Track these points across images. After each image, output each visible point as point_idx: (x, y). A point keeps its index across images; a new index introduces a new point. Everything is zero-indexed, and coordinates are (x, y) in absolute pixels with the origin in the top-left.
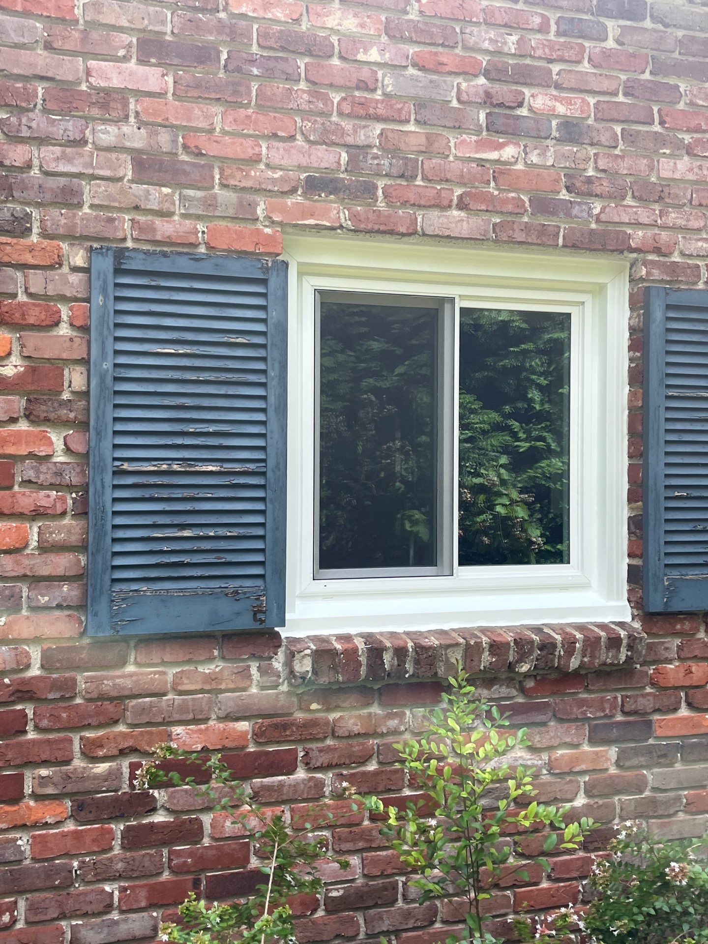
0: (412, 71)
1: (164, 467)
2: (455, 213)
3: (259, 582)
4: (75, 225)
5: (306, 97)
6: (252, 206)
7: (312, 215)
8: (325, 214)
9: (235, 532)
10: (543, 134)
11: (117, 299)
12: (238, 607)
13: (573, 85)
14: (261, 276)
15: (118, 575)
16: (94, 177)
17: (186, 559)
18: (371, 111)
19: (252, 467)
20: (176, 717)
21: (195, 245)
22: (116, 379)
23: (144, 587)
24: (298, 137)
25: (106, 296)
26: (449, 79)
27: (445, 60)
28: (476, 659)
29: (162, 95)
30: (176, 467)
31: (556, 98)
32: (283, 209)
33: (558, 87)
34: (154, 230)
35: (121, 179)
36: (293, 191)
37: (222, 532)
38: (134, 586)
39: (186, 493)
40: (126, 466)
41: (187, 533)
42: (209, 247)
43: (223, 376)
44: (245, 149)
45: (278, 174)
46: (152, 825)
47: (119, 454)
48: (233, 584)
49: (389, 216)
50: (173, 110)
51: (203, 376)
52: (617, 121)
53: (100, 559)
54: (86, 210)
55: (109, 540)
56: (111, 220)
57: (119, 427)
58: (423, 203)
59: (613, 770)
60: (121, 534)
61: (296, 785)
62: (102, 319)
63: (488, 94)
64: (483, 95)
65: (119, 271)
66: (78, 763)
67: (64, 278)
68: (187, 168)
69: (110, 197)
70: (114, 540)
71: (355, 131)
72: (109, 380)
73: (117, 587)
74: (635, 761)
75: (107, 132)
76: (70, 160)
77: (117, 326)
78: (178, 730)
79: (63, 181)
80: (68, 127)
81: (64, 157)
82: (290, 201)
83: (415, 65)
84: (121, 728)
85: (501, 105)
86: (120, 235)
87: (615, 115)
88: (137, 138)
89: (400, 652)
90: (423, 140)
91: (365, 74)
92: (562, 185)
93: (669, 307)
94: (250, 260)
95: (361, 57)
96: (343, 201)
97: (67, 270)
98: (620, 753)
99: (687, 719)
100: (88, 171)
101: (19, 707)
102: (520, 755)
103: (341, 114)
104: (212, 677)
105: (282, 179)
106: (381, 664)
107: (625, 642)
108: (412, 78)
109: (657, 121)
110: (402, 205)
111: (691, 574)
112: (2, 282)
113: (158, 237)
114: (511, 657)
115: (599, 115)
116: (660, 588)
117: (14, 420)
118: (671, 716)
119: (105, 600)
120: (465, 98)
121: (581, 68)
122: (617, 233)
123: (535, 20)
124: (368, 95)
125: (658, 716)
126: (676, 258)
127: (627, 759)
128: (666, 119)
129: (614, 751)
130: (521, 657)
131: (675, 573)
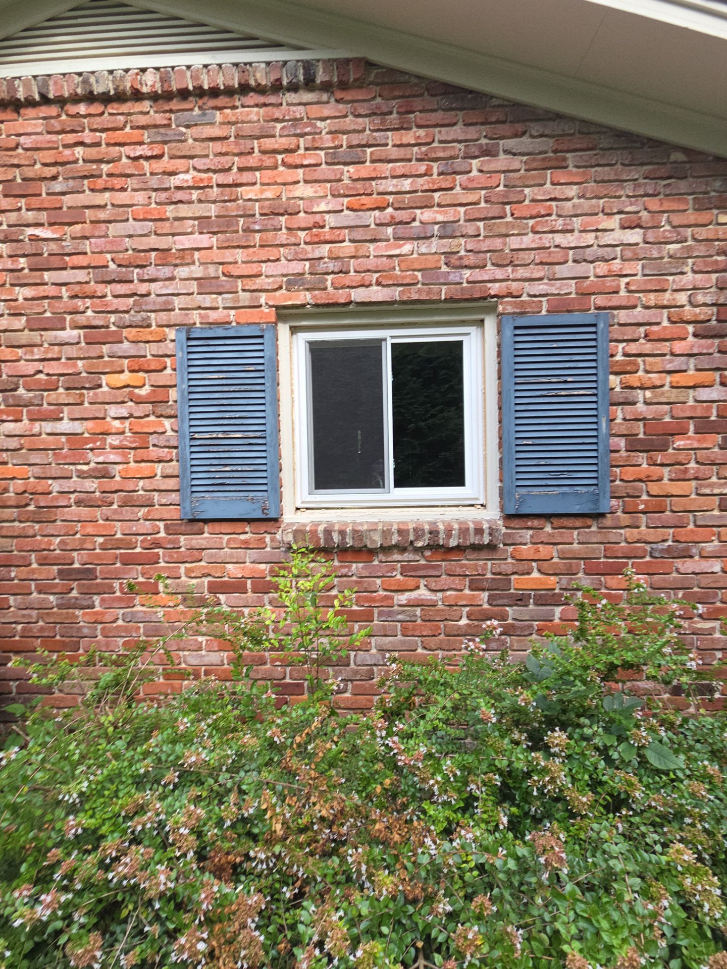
0: (346, 212)
1: (214, 436)
2: (375, 288)
3: (265, 494)
4: (170, 320)
5: (285, 236)
6: (258, 298)
7: (290, 299)
8: (297, 298)
9: (252, 468)
10: (429, 235)
11: (189, 353)
12: (254, 506)
13: (448, 202)
14: (260, 334)
15: (194, 489)
16: (178, 295)
17: (228, 482)
18: (322, 238)
19: (259, 434)
20: (229, 560)
21: (230, 323)
22: (190, 393)
23: (207, 495)
24: (282, 258)
25: (183, 352)
26: (368, 213)
27: (365, 202)
28: (388, 538)
29: (211, 248)
30: (220, 435)
31: (437, 212)
32: (274, 298)
33: (439, 205)
34: (208, 317)
35: (192, 294)
36: (280, 288)
37: (245, 468)
38: (203, 494)
39: (226, 448)
40: (196, 436)
41: (228, 469)
42: (238, 323)
43: (243, 388)
44: (253, 269)
45: (271, 280)
46: (220, 612)
47: (193, 429)
48: (252, 494)
49: (334, 294)
50: (216, 255)
51: (232, 388)
52: (480, 220)
53: (185, 481)
54: (177, 311)
55: (189, 472)
56: (187, 315)
57: (192, 416)
58: (354, 284)
59: (486, 606)
60: (195, 469)
62: (181, 364)
63: (392, 217)
64: (389, 218)
65: (189, 339)
66: (184, 578)
67: (167, 347)
68: (224, 283)
69: (186, 303)
70: (192, 472)
72: (186, 393)
73: (195, 495)
74: (500, 602)
75: (183, 271)
76: (167, 287)
77: (189, 366)
78: (230, 566)
79: (164, 298)
80: (165, 271)
81: (164, 286)
82: (278, 293)
83: (348, 208)
84: (203, 563)
85: (401, 223)
86: (192, 322)
87: (477, 216)
88: (197, 271)
89: (342, 533)
90: (353, 250)
91: (318, 218)
92: (442, 262)
93: (516, 328)
94: (254, 327)
95: (315, 210)
96: (308, 290)
97: (168, 341)
98: (489, 596)
99: (537, 579)
100: (176, 292)
101: (156, 550)
102: (423, 593)
103: (306, 243)
104: (245, 542)
105: (274, 282)
106: (332, 539)
107: (487, 531)
108: (345, 216)
109: (509, 215)
110: (342, 288)
111: (536, 491)
112: (139, 350)
113: (211, 321)
114: (411, 538)
115: (467, 218)
116: (513, 500)
117: (147, 416)
118: (526, 577)
119: (188, 501)
120: (378, 222)
121: (454, 192)
122: (481, 287)
123: (422, 168)
124: (320, 230)
125: (516, 576)
126: (525, 298)
127: (494, 600)
128: (514, 212)
129: (485, 595)
130: (418, 538)
131: (523, 491)
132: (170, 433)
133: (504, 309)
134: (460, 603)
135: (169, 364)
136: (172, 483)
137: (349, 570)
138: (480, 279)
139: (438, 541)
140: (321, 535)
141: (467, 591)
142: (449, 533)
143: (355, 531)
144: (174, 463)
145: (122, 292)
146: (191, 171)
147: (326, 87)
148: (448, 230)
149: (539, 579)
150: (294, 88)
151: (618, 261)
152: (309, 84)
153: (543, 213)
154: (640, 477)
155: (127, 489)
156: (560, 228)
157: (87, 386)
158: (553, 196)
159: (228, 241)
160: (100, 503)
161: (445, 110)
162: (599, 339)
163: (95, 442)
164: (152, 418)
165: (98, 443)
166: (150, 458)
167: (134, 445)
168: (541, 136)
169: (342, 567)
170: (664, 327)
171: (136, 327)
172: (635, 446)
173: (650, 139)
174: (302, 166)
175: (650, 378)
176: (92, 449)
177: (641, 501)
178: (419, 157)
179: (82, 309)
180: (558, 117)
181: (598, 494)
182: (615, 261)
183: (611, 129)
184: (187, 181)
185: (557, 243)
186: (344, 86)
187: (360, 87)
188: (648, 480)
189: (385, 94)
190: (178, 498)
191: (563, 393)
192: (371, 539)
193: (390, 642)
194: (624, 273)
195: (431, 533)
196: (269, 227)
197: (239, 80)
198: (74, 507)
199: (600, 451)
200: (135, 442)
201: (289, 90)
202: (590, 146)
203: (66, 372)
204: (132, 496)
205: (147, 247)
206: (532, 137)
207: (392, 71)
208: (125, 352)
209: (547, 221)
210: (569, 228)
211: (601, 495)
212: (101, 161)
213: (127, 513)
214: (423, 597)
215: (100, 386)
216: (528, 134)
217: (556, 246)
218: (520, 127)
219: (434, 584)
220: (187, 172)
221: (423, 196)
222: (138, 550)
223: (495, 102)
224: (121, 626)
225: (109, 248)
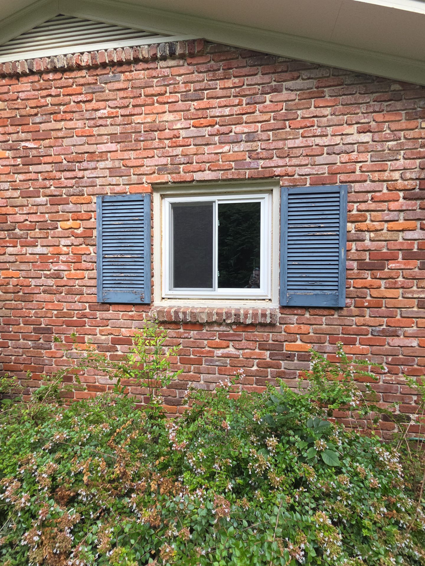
0: (192, 128)
1: (116, 256)
2: (207, 172)
3: (142, 289)
4: (94, 191)
5: (157, 143)
6: (141, 179)
7: (159, 179)
8: (163, 178)
9: (136, 275)
10: (239, 140)
11: (103, 210)
12: (136, 296)
13: (251, 121)
14: (141, 199)
15: (104, 286)
16: (99, 177)
17: (122, 282)
18: (178, 144)
19: (140, 256)
21: (127, 193)
23: (111, 289)
24: (156, 156)
25: (100, 210)
26: (204, 129)
27: (203, 122)
29: (117, 151)
30: (119, 256)
31: (244, 127)
32: (151, 179)
33: (246, 123)
34: (114, 190)
35: (106, 177)
36: (154, 173)
37: (132, 275)
38: (109, 289)
39: (122, 263)
41: (123, 275)
42: (130, 193)
43: (132, 229)
44: (139, 162)
45: (149, 168)
46: (116, 355)
48: (135, 289)
50: (120, 155)
51: (126, 230)
52: (270, 130)
53: (100, 281)
54: (98, 186)
56: (103, 188)
57: (104, 245)
62: (99, 216)
63: (218, 130)
64: (216, 131)
65: (103, 202)
66: (98, 335)
67: (92, 206)
69: (103, 182)
70: (103, 276)
71: (173, 151)
72: (101, 232)
73: (105, 289)
74: (277, 358)
75: (102, 164)
77: (103, 217)
78: (123, 330)
79: (91, 179)
80: (92, 165)
81: (92, 173)
82: (152, 176)
83: (193, 126)
84: (109, 327)
85: (223, 134)
86: (105, 192)
87: (269, 128)
88: (109, 164)
90: (195, 150)
91: (175, 132)
92: (247, 156)
93: (289, 195)
94: (138, 195)
95: (174, 127)
96: (169, 173)
97: (93, 203)
98: (270, 354)
99: (299, 345)
100: (97, 176)
101: (84, 319)
102: (231, 350)
103: (169, 147)
104: (132, 316)
105: (150, 170)
106: (179, 316)
107: (269, 315)
108: (191, 131)
109: (288, 127)
110: (189, 172)
111: (299, 292)
112: (77, 208)
113: (116, 192)
114: (224, 318)
115: (262, 129)
116: (285, 297)
117: (81, 245)
118: (293, 343)
119: (101, 292)
120: (210, 133)
121: (255, 114)
122: (269, 171)
123: (236, 101)
124: (177, 139)
125: (287, 343)
126: (296, 176)
127: (273, 356)
128: (291, 125)
129: (268, 353)
130: (228, 318)
131: (292, 292)
132: (93, 254)
133: (283, 183)
134: (253, 357)
135: (93, 216)
136: (93, 282)
137: (189, 335)
138: (269, 166)
139: (239, 320)
140: (173, 314)
141: (257, 350)
142: (246, 316)
143: (192, 313)
144: (95, 271)
145: (69, 177)
146: (107, 108)
147: (182, 57)
148: (251, 137)
149: (301, 345)
150: (164, 58)
151: (355, 153)
152: (172, 55)
153: (308, 125)
154: (366, 286)
155: (69, 285)
156: (319, 134)
157: (50, 228)
158: (315, 115)
159: (126, 146)
160: (55, 292)
161: (251, 66)
162: (341, 201)
163: (53, 259)
164: (84, 246)
165: (55, 259)
166: (82, 268)
167: (74, 261)
168: (309, 78)
169: (185, 333)
170: (384, 194)
171: (76, 195)
172: (363, 266)
173: (377, 77)
174: (168, 103)
175: (374, 225)
176: (52, 263)
177: (366, 300)
178: (235, 94)
179: (48, 186)
180: (319, 66)
181: (338, 296)
182: (353, 153)
183: (353, 72)
184: (105, 114)
185: (317, 143)
186: (192, 55)
187: (202, 56)
188: (371, 287)
189: (216, 58)
190: (96, 290)
191: (318, 234)
192: (200, 317)
193: (211, 378)
194: (359, 160)
195: (235, 315)
196: (149, 138)
197: (133, 56)
198: (42, 294)
199: (340, 269)
200: (74, 259)
201: (161, 60)
202: (339, 83)
203: (39, 220)
204: (72, 289)
205: (83, 151)
206: (303, 79)
207: (220, 45)
208: (70, 209)
209: (311, 130)
210: (324, 133)
211: (340, 296)
212: (60, 105)
213: (69, 298)
214: (231, 352)
215: (57, 228)
216: (300, 78)
217: (316, 145)
218: (296, 74)
219: (237, 345)
220: (105, 109)
221: (237, 118)
222: (75, 318)
223: (280, 60)
224: (65, 360)
225: (63, 152)
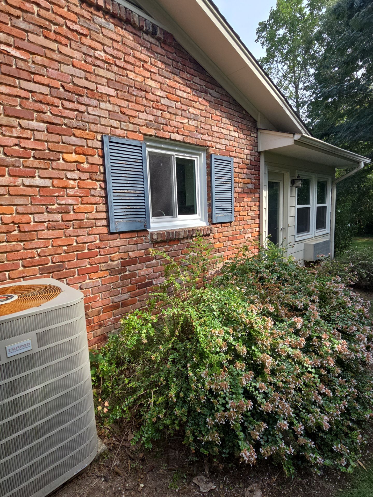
1: (123, 192)
2: (176, 134)
3: (144, 219)
4: (97, 129)
5: (144, 102)
6: (136, 128)
7: (148, 131)
8: (152, 132)
9: (139, 207)
10: (191, 118)
11: (110, 149)
12: (141, 224)
13: (196, 107)
14: (140, 145)
15: (116, 217)
16: (100, 117)
17: (130, 213)
18: (159, 107)
20: (130, 250)
21: (124, 137)
22: (112, 169)
23: (122, 220)
24: (145, 112)
26: (173, 102)
27: (172, 97)
28: (185, 234)
29: (114, 96)
30: (126, 192)
31: (193, 110)
34: (115, 132)
35: (106, 118)
36: (144, 125)
37: (136, 207)
38: (119, 220)
39: (128, 198)
40: (115, 191)
41: (129, 207)
42: (129, 138)
43: (134, 170)
44: (134, 113)
45: (141, 121)
46: (127, 275)
47: (114, 188)
48: (140, 219)
49: (163, 134)
50: (118, 101)
51: (130, 169)
52: (203, 117)
54: (99, 125)
55: (113, 209)
58: (170, 131)
60: (116, 208)
61: (154, 263)
62: (107, 154)
63: (181, 107)
65: (110, 142)
66: (109, 262)
67: (97, 143)
68: (121, 117)
69: (105, 122)
71: (156, 112)
73: (116, 220)
75: (103, 105)
77: (111, 156)
78: (130, 253)
79: (94, 117)
80: (93, 102)
81: (94, 110)
82: (143, 128)
83: (167, 97)
84: (118, 253)
85: (183, 110)
86: (108, 133)
88: (108, 106)
89: (173, 233)
90: (169, 116)
91: (157, 98)
92: (195, 130)
93: (215, 159)
94: (138, 142)
95: (156, 94)
96: (154, 129)
101: (96, 250)
103: (153, 107)
104: (136, 241)
106: (169, 236)
108: (166, 100)
109: (211, 117)
110: (166, 131)
111: (220, 215)
112: (82, 143)
113: (117, 134)
114: (192, 233)
115: (201, 115)
116: (215, 218)
117: (88, 179)
118: (216, 244)
119: (114, 223)
120: (176, 107)
121: (197, 103)
122: (205, 142)
124: (158, 104)
126: (215, 148)
131: (217, 215)
132: (99, 189)
135: (97, 153)
136: (102, 215)
137: (172, 248)
138: (204, 139)
140: (166, 235)
145: (70, 107)
148: (196, 118)
149: (220, 244)
150: (147, 33)
153: (218, 120)
155: (80, 218)
157: (52, 158)
158: (221, 115)
159: (123, 96)
160: (64, 227)
162: (232, 166)
163: (59, 192)
165: (62, 193)
166: (91, 202)
170: (242, 165)
171: (79, 129)
174: (150, 71)
176: (57, 196)
179: (45, 110)
181: (232, 216)
182: (233, 141)
184: (102, 56)
185: (221, 132)
186: (165, 42)
187: (169, 46)
188: (239, 211)
189: (177, 53)
190: (106, 222)
192: (181, 235)
194: (235, 146)
196: (140, 95)
197: (126, 17)
198: (46, 231)
199: (232, 202)
200: (83, 193)
201: (144, 32)
202: (228, 101)
203: (37, 148)
204: (83, 223)
205: (83, 86)
206: (215, 91)
208: (74, 142)
209: (219, 123)
210: (224, 127)
212: (51, 22)
213: (80, 232)
215: (59, 159)
220: (101, 51)
221: (189, 102)
222: (86, 251)
225: (60, 78)
